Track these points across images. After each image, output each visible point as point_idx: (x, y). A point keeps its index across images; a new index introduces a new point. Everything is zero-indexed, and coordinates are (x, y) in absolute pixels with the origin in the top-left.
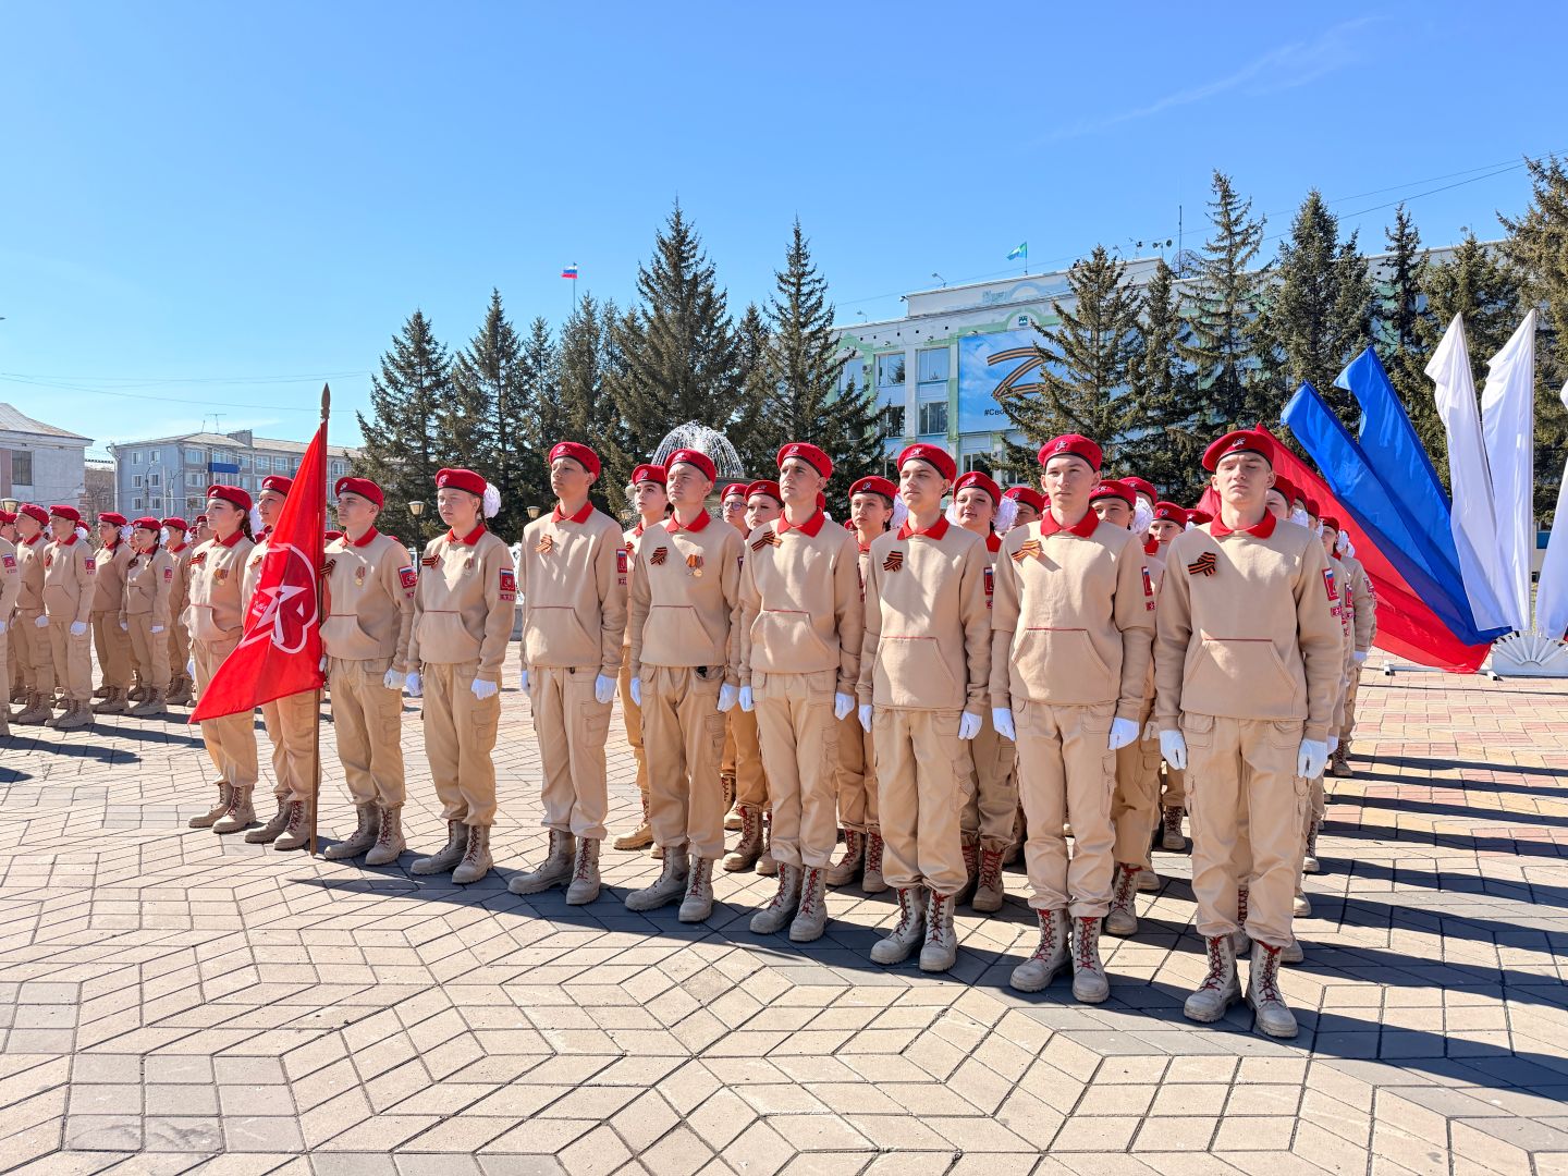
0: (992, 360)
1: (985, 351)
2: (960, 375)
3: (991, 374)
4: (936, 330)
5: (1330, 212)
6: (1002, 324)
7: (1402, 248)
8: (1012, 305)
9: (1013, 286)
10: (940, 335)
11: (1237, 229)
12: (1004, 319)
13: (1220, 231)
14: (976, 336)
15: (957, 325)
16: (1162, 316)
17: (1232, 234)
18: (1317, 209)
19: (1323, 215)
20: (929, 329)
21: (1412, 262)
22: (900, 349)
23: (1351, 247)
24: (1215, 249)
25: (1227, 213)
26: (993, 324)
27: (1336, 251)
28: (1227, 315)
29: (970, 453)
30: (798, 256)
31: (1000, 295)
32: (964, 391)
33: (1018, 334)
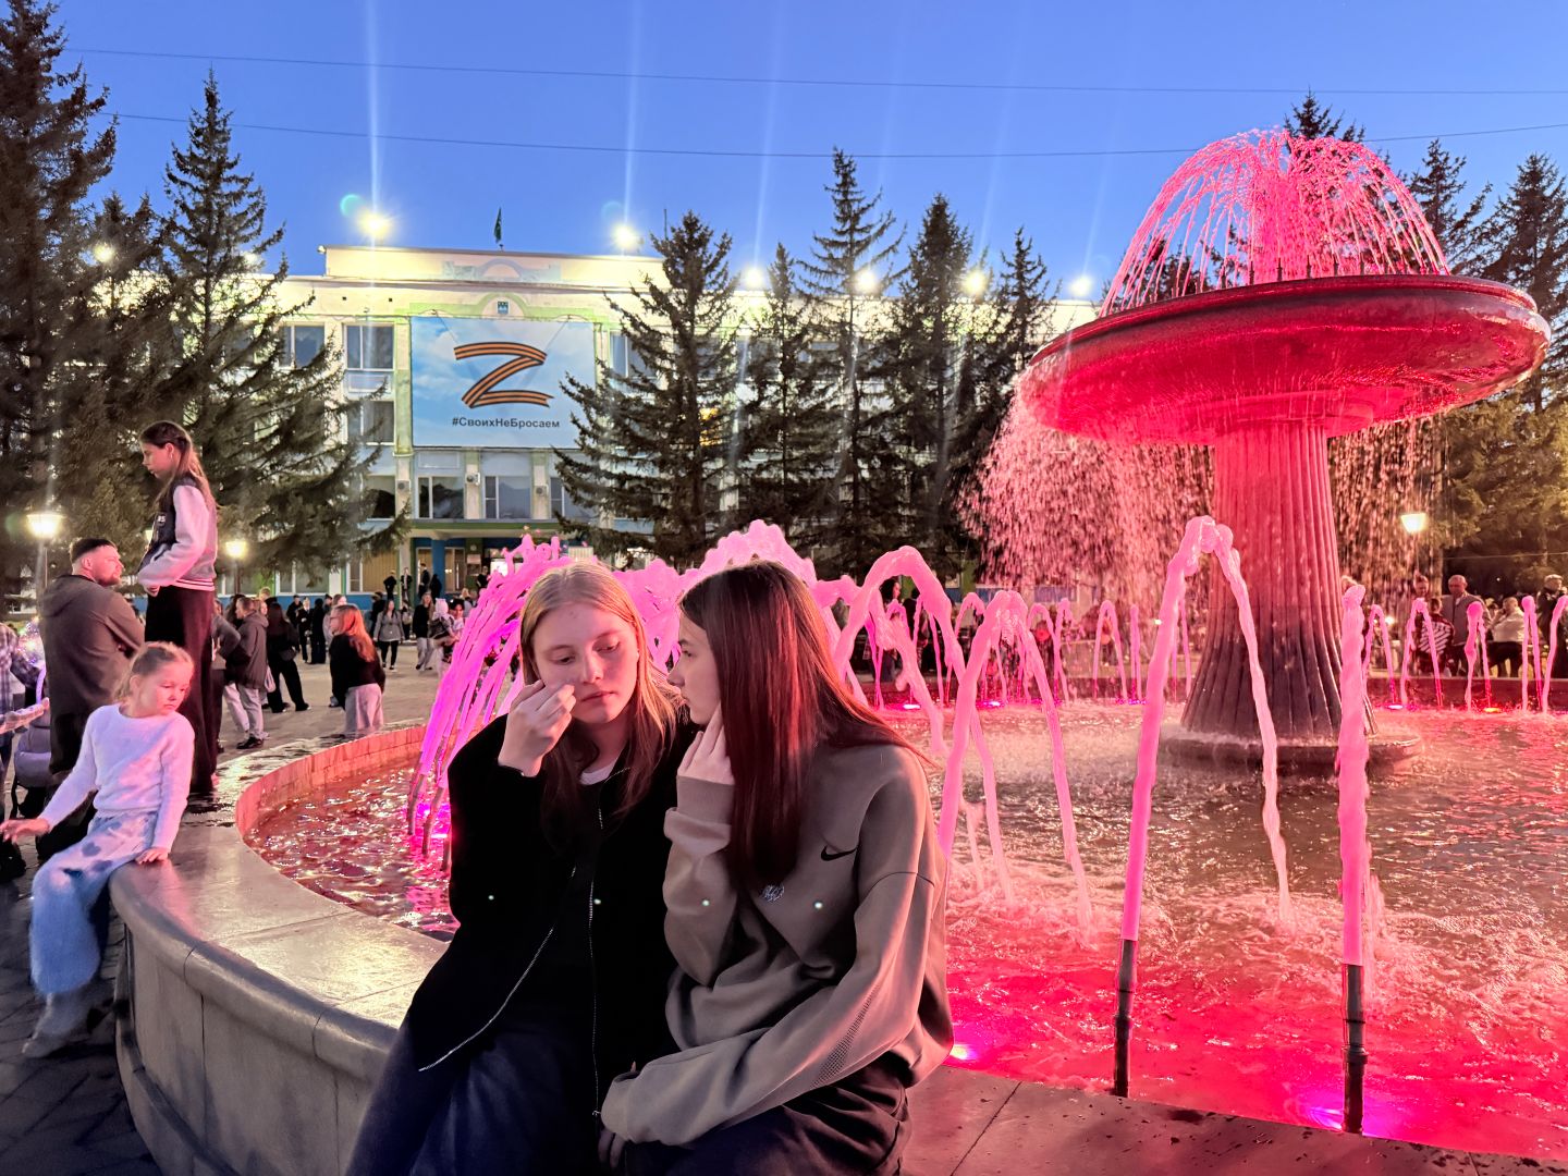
1: (450, 340)
2: (414, 368)
3: (463, 372)
6: (472, 309)
8: (486, 284)
10: (380, 307)
12: (476, 301)
14: (436, 321)
18: (939, 211)
20: (359, 299)
22: (317, 320)
26: (460, 307)
29: (429, 473)
31: (467, 269)
32: (420, 387)
33: (500, 323)
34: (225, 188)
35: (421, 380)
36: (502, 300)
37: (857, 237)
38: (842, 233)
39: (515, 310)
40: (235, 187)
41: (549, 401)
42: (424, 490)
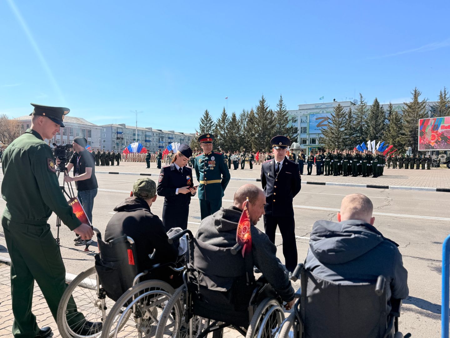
0: (316, 119)
1: (315, 117)
2: (310, 122)
3: (316, 122)
4: (305, 112)
6: (318, 112)
7: (390, 108)
8: (321, 108)
9: (321, 104)
10: (306, 113)
11: (363, 103)
12: (319, 111)
14: (313, 114)
15: (309, 111)
16: (350, 117)
18: (376, 100)
19: (377, 102)
20: (303, 112)
21: (392, 110)
22: (297, 116)
23: (382, 108)
26: (317, 112)
27: (380, 108)
28: (361, 117)
29: (311, 137)
30: (281, 101)
31: (318, 106)
32: (310, 125)
33: (322, 114)
34: (282, 107)
35: (311, 124)
36: (323, 110)
39: (325, 112)
40: (283, 106)
42: (311, 139)
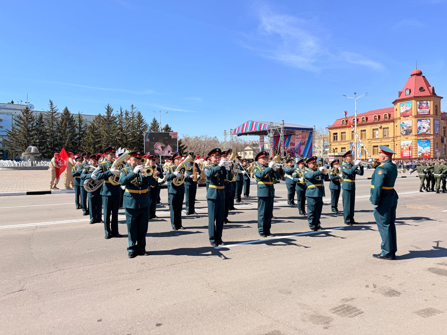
5: (69, 110)
7: (80, 118)
13: (51, 109)
17: (53, 110)
18: (66, 109)
23: (72, 116)
24: (50, 112)
25: (52, 107)
27: (70, 117)
28: (52, 123)
37: (54, 111)
38: (51, 111)
41: (3, 127)
